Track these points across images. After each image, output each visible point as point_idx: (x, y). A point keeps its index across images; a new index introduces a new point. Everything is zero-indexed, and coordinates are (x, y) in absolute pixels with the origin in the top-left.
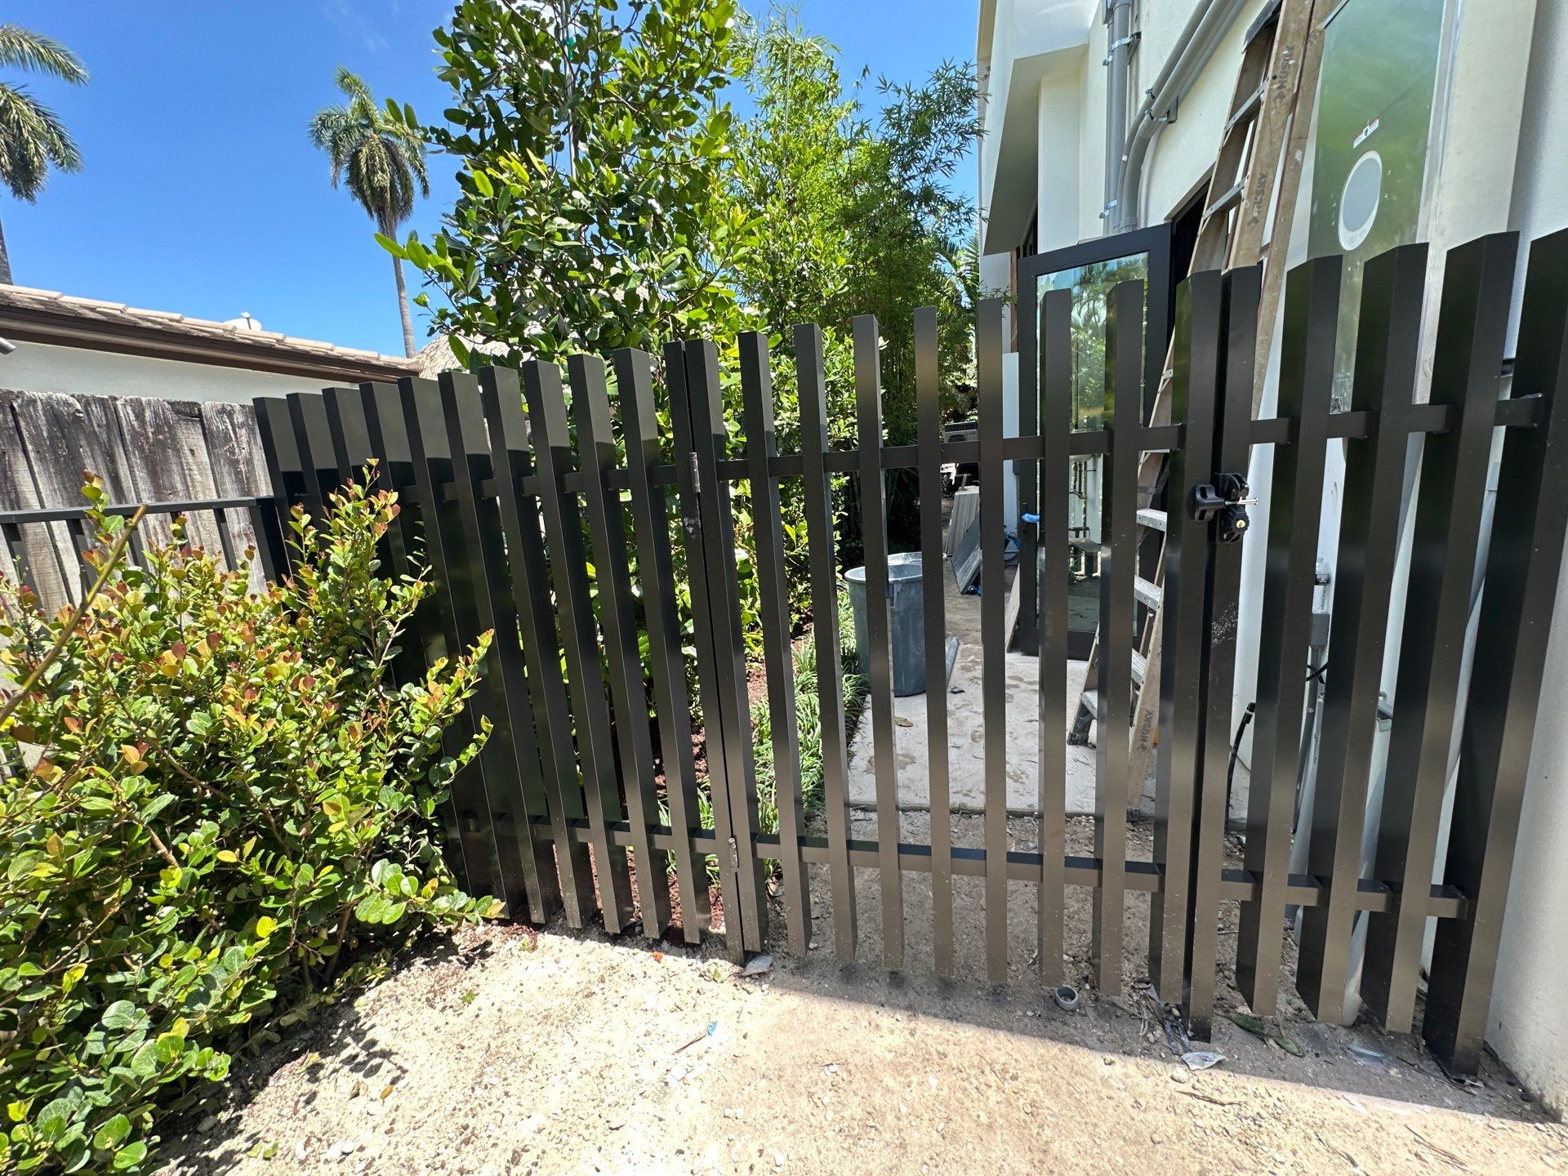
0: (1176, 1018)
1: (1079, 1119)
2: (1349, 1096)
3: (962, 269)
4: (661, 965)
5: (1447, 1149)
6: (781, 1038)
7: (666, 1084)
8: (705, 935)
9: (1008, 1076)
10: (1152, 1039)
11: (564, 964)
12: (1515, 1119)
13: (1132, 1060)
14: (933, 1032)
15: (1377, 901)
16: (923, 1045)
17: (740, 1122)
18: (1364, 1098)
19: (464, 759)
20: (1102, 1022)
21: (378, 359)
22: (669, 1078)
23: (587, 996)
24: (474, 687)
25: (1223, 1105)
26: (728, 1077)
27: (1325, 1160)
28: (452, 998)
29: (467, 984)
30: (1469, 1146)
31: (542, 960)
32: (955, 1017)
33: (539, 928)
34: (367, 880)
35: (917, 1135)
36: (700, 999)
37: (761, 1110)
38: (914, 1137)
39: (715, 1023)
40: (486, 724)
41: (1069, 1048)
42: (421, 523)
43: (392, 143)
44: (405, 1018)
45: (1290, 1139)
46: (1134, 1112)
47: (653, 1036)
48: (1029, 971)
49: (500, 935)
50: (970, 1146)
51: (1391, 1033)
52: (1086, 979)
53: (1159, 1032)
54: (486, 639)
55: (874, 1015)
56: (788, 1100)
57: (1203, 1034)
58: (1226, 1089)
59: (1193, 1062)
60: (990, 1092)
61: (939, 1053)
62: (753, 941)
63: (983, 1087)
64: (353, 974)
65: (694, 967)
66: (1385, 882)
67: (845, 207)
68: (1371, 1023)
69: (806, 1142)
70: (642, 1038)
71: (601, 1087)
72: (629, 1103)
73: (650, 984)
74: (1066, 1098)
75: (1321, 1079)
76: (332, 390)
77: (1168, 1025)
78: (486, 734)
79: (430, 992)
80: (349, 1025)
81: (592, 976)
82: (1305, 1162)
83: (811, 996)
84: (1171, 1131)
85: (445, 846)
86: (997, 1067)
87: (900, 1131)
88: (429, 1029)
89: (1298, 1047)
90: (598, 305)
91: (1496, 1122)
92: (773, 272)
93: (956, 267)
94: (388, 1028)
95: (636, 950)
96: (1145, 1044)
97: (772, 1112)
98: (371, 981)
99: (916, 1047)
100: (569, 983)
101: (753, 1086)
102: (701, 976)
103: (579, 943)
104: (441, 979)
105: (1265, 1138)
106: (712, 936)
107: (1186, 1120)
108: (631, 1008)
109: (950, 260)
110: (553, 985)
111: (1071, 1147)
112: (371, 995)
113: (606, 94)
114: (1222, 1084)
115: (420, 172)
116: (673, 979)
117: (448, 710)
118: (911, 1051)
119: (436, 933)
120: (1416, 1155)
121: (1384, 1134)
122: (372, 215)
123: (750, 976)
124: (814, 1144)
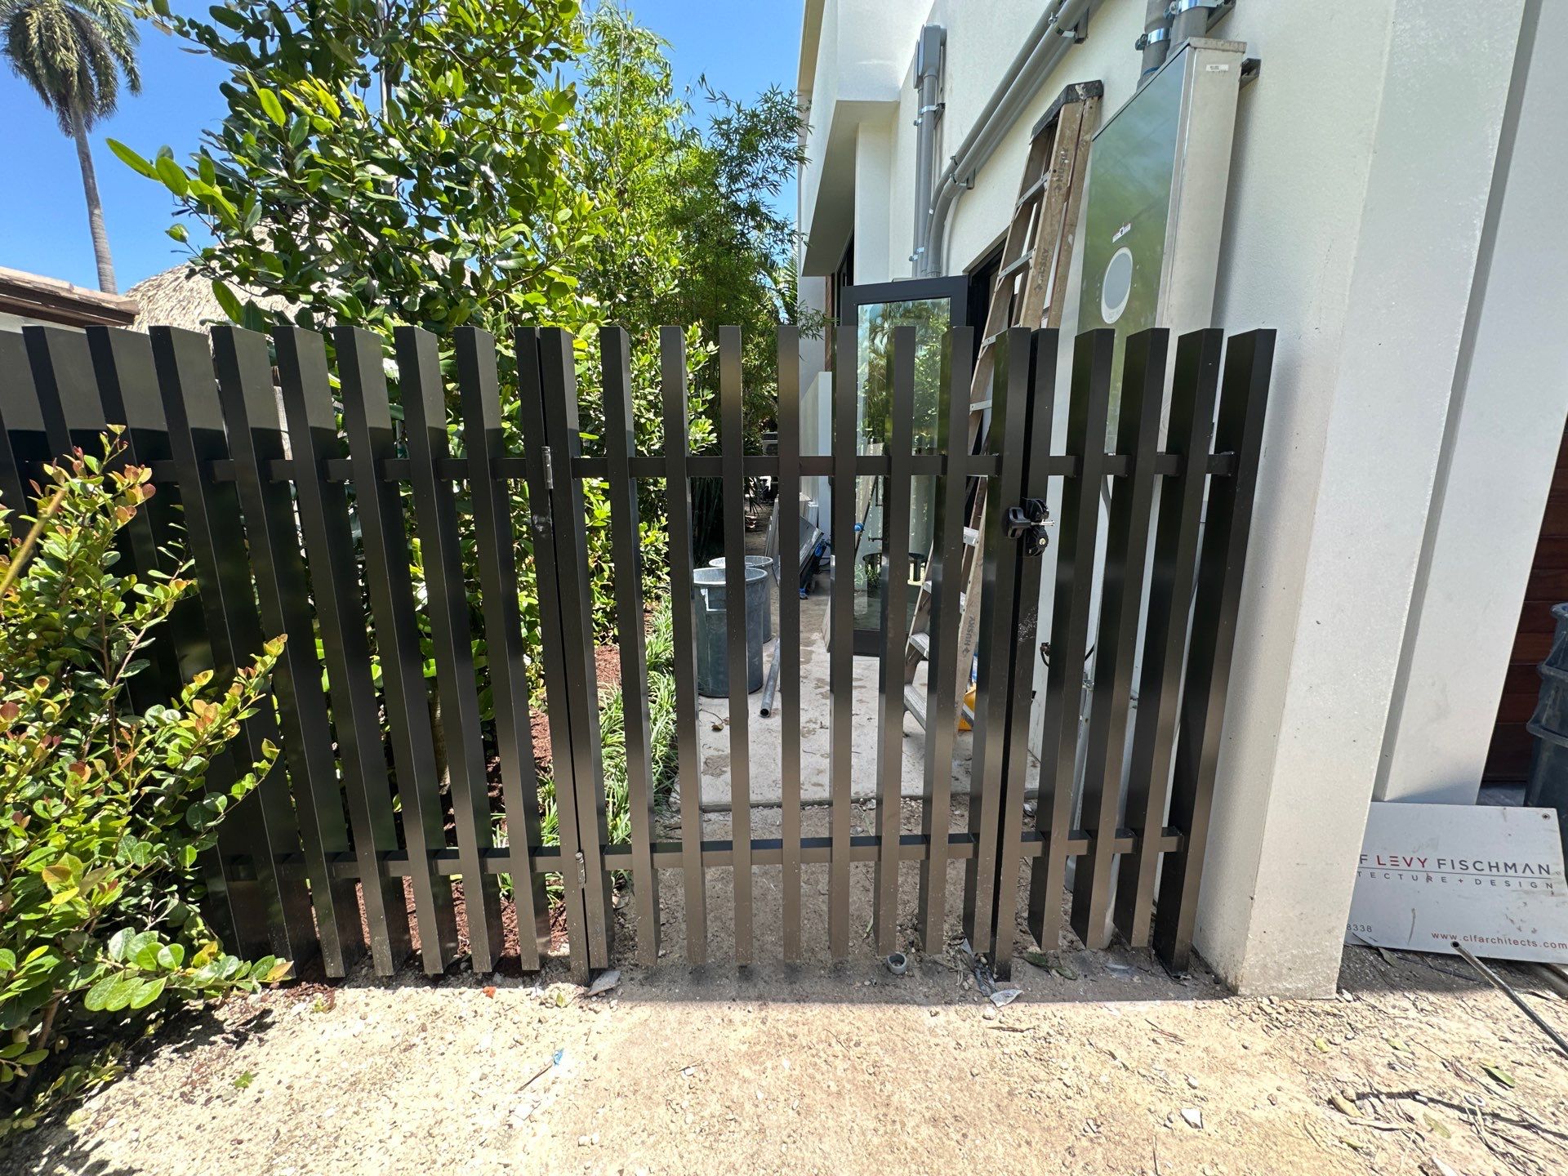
0: (984, 965)
1: (913, 1069)
2: (1108, 1004)
3: (781, 286)
4: (495, 1000)
5: (1172, 1031)
6: (634, 1053)
7: (510, 1126)
8: (545, 960)
9: (852, 1044)
10: (967, 987)
11: (371, 1019)
12: (1211, 999)
13: (952, 1008)
14: (783, 1015)
15: (1127, 844)
16: (774, 1031)
17: (597, 1147)
18: (1118, 1004)
19: (237, 791)
20: (926, 979)
21: (69, 291)
22: (513, 1120)
23: (405, 1050)
24: (254, 705)
25: (1022, 1031)
26: (580, 1103)
27: (1095, 1060)
28: (217, 1085)
29: (240, 1065)
30: (1185, 1026)
31: (343, 1019)
32: (802, 999)
33: (336, 983)
34: (100, 957)
35: (775, 1118)
36: (542, 1029)
37: (618, 1129)
38: (770, 1120)
39: (561, 1051)
40: (268, 749)
41: (902, 1008)
42: (180, 507)
43: (82, 16)
44: (148, 1124)
45: (1071, 1049)
46: (956, 1053)
47: (491, 1078)
48: (864, 945)
49: (283, 999)
50: (823, 1116)
51: (1133, 949)
52: (912, 944)
53: (971, 980)
54: (275, 648)
55: (727, 1011)
56: (646, 1113)
57: (1005, 975)
58: (1024, 1018)
59: (999, 1000)
60: (838, 1062)
61: (790, 1035)
62: (600, 957)
63: (831, 1059)
64: (65, 1084)
65: (533, 996)
66: (1133, 830)
67: (673, 208)
68: (1120, 943)
69: (668, 1150)
70: (478, 1084)
71: (431, 1147)
72: (467, 1157)
73: (483, 1023)
74: (901, 1053)
75: (1089, 996)
76: (40, 330)
77: (978, 972)
78: (270, 761)
79: (186, 1084)
80: (59, 1150)
81: (409, 1026)
82: (1082, 1065)
83: (662, 1004)
84: (985, 1063)
85: (203, 902)
86: (842, 1038)
87: (759, 1117)
88: (188, 1130)
89: (1073, 972)
90: (419, 272)
91: (1200, 1004)
92: (603, 262)
93: (776, 282)
94: (123, 1142)
95: (463, 989)
96: (962, 992)
97: (630, 1129)
98: (92, 1088)
99: (769, 1034)
100: (381, 1038)
101: (607, 1107)
102: (542, 1004)
103: (390, 992)
104: (201, 1066)
105: (1054, 1052)
106: (552, 959)
107: (996, 1051)
108: (461, 1053)
109: (770, 275)
110: (360, 1044)
111: (908, 1095)
112: (95, 1104)
113: (426, 36)
114: (1021, 1014)
115: (125, 61)
116: (509, 1013)
117: (218, 736)
118: (764, 1038)
119: (189, 1011)
120: (1154, 1040)
121: (1132, 1029)
122: (48, 103)
123: (596, 995)
124: (675, 1151)
